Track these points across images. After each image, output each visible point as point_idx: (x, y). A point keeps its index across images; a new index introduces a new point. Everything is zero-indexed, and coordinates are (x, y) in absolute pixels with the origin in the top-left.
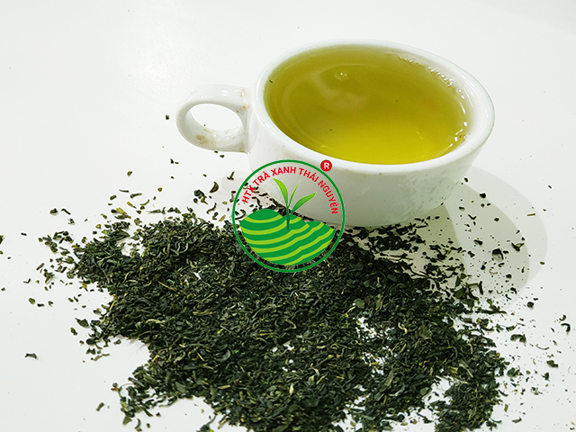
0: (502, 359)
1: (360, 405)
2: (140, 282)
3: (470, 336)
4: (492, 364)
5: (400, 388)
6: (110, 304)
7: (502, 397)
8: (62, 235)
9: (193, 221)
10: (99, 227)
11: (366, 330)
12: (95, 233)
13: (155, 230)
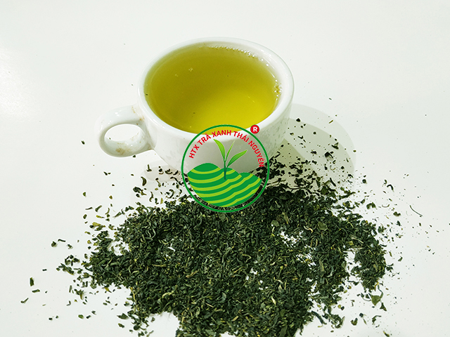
0: (371, 223)
1: (315, 291)
2: (140, 270)
3: (346, 217)
4: (368, 230)
5: (331, 269)
6: (132, 295)
7: (385, 248)
8: (69, 259)
9: (146, 211)
10: (89, 242)
11: (289, 240)
12: (89, 248)
13: (126, 228)
